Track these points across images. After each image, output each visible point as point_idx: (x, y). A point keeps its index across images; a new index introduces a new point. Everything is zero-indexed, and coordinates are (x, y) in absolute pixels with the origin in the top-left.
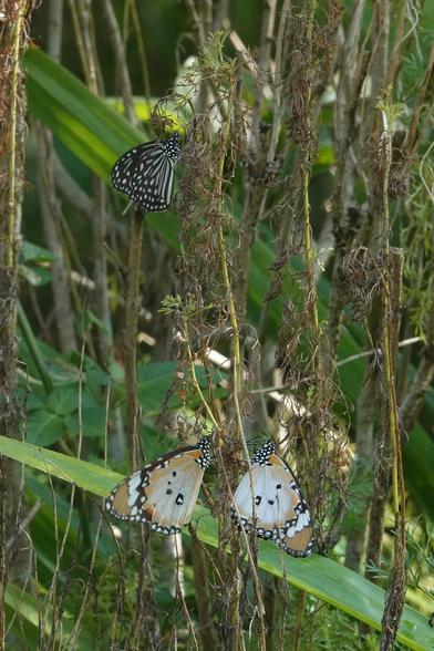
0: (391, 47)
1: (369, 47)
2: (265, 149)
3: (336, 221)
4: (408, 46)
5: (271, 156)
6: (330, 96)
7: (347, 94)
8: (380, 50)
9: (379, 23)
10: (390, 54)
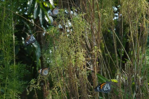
0: (140, 69)
1: (137, 70)
2: (126, 83)
3: (136, 90)
4: (142, 69)
5: (127, 84)
6: (133, 76)
7: (135, 76)
8: (139, 70)
9: (138, 67)
10: (140, 71)
